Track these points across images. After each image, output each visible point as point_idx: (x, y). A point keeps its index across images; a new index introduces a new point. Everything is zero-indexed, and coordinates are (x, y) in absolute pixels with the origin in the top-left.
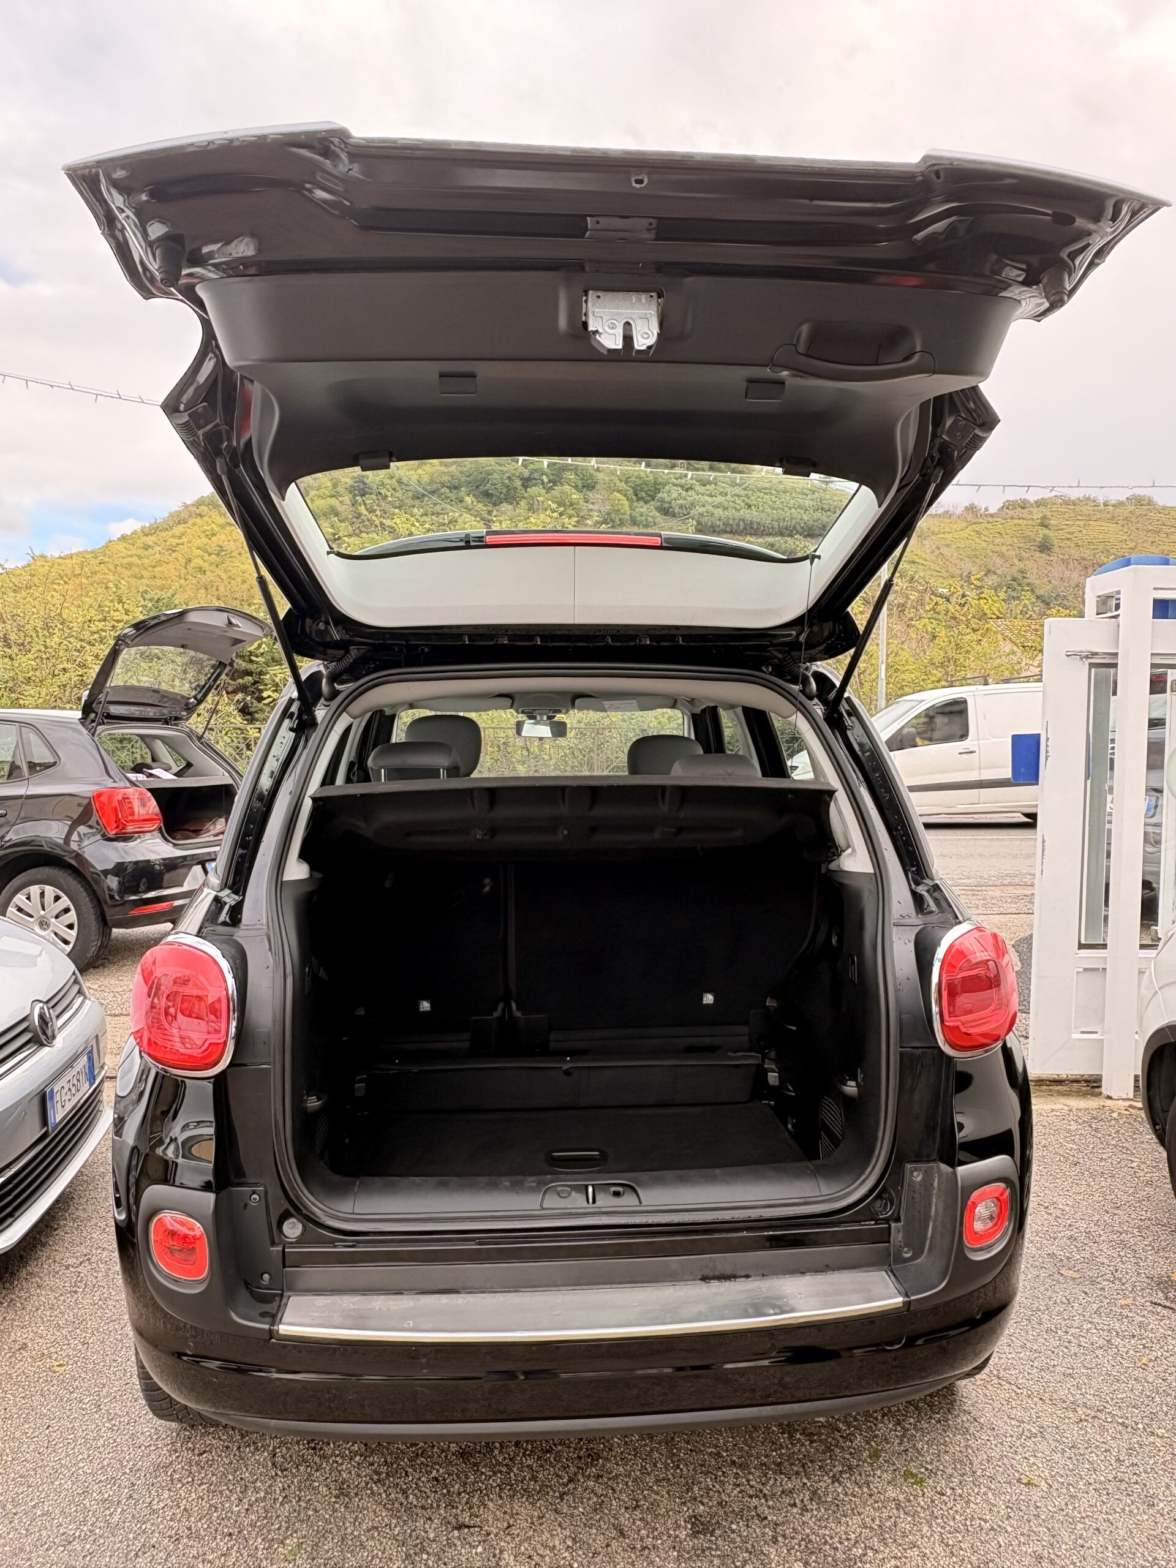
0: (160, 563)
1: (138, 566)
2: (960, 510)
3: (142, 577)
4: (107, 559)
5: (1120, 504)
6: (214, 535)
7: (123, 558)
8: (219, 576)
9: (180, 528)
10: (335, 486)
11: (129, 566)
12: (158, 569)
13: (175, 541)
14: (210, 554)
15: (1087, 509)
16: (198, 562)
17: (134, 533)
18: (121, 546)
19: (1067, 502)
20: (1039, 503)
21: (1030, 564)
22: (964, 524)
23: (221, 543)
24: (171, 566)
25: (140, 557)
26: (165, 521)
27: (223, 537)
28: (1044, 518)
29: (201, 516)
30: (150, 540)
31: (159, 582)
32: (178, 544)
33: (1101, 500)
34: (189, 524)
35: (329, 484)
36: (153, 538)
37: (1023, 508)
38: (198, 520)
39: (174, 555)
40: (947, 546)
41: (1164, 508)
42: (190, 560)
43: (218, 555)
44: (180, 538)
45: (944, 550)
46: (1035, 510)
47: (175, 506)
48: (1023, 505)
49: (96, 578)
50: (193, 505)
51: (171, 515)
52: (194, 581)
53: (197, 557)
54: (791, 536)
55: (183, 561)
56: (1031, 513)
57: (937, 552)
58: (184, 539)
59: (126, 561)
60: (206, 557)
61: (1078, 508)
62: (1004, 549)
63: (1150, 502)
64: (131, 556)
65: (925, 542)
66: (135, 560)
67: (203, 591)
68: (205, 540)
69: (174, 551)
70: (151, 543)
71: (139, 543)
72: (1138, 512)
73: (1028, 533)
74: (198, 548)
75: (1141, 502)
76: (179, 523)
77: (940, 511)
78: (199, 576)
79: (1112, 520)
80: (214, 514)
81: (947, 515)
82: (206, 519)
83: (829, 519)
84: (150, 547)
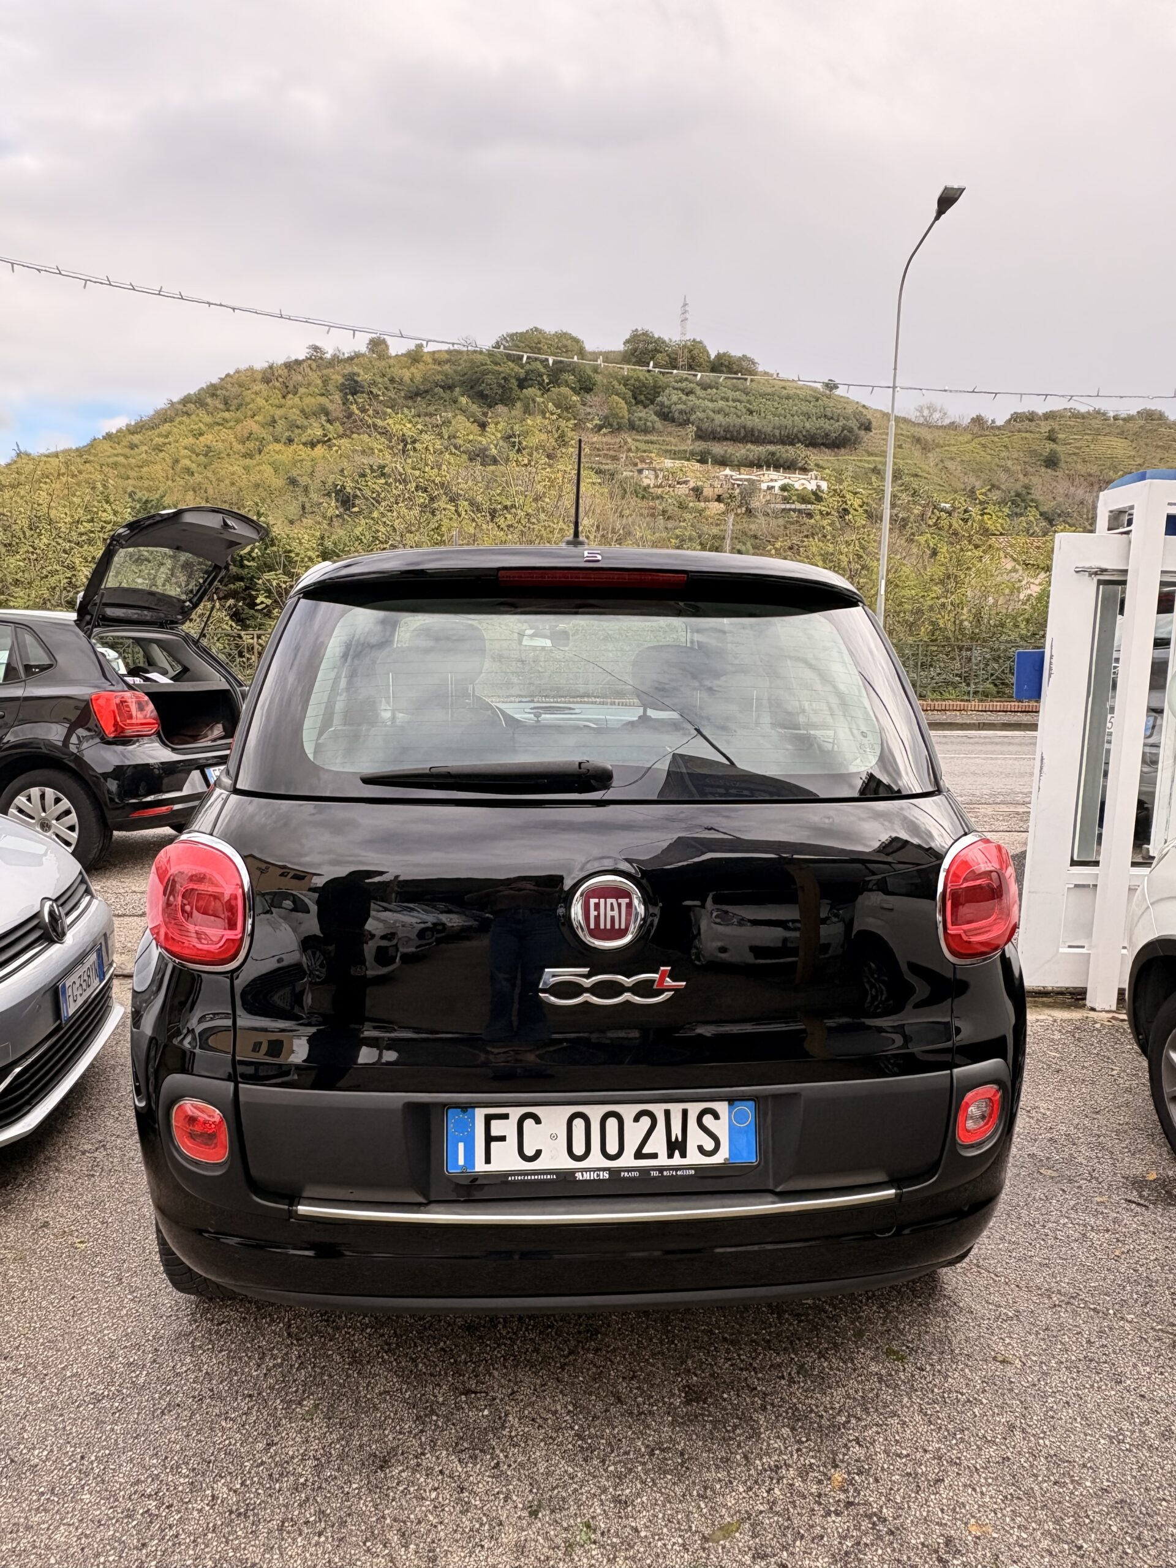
0: (146, 463)
1: (124, 466)
2: (966, 421)
3: (128, 478)
4: (92, 458)
5: (1128, 419)
6: (201, 434)
7: (109, 457)
8: (207, 478)
9: (167, 427)
10: (325, 382)
11: (115, 465)
12: (145, 469)
13: (161, 440)
14: (198, 455)
15: (1096, 423)
16: (186, 462)
17: (120, 431)
18: (107, 445)
19: (1076, 415)
20: (1049, 416)
21: (1035, 480)
22: (970, 437)
23: (209, 443)
24: (158, 467)
25: (126, 457)
26: (152, 419)
27: (210, 437)
28: (1052, 431)
29: (188, 414)
30: (136, 439)
31: (147, 483)
32: (165, 444)
33: (1111, 414)
34: (175, 424)
35: (319, 382)
36: (139, 437)
37: (1031, 420)
38: (185, 418)
39: (161, 455)
40: (952, 459)
42: (177, 461)
43: (206, 455)
44: (167, 437)
45: (950, 464)
46: (1043, 423)
47: (161, 403)
48: (1031, 417)
49: (81, 477)
50: (179, 403)
51: (157, 413)
52: (182, 482)
53: (186, 457)
54: (793, 445)
55: (169, 461)
56: (1038, 426)
57: (940, 466)
58: (171, 439)
59: (111, 460)
60: (194, 456)
61: (1087, 422)
62: (1009, 463)
63: (1161, 416)
64: (117, 455)
65: (929, 455)
66: (121, 459)
67: (191, 493)
68: (191, 440)
69: (161, 451)
70: (137, 442)
71: (125, 442)
72: (1149, 427)
73: (1034, 447)
74: (186, 448)
75: (1151, 417)
76: (165, 421)
77: (946, 422)
78: (187, 477)
79: (1122, 434)
80: (202, 413)
81: (953, 426)
82: (193, 417)
83: (832, 428)
84: (137, 446)
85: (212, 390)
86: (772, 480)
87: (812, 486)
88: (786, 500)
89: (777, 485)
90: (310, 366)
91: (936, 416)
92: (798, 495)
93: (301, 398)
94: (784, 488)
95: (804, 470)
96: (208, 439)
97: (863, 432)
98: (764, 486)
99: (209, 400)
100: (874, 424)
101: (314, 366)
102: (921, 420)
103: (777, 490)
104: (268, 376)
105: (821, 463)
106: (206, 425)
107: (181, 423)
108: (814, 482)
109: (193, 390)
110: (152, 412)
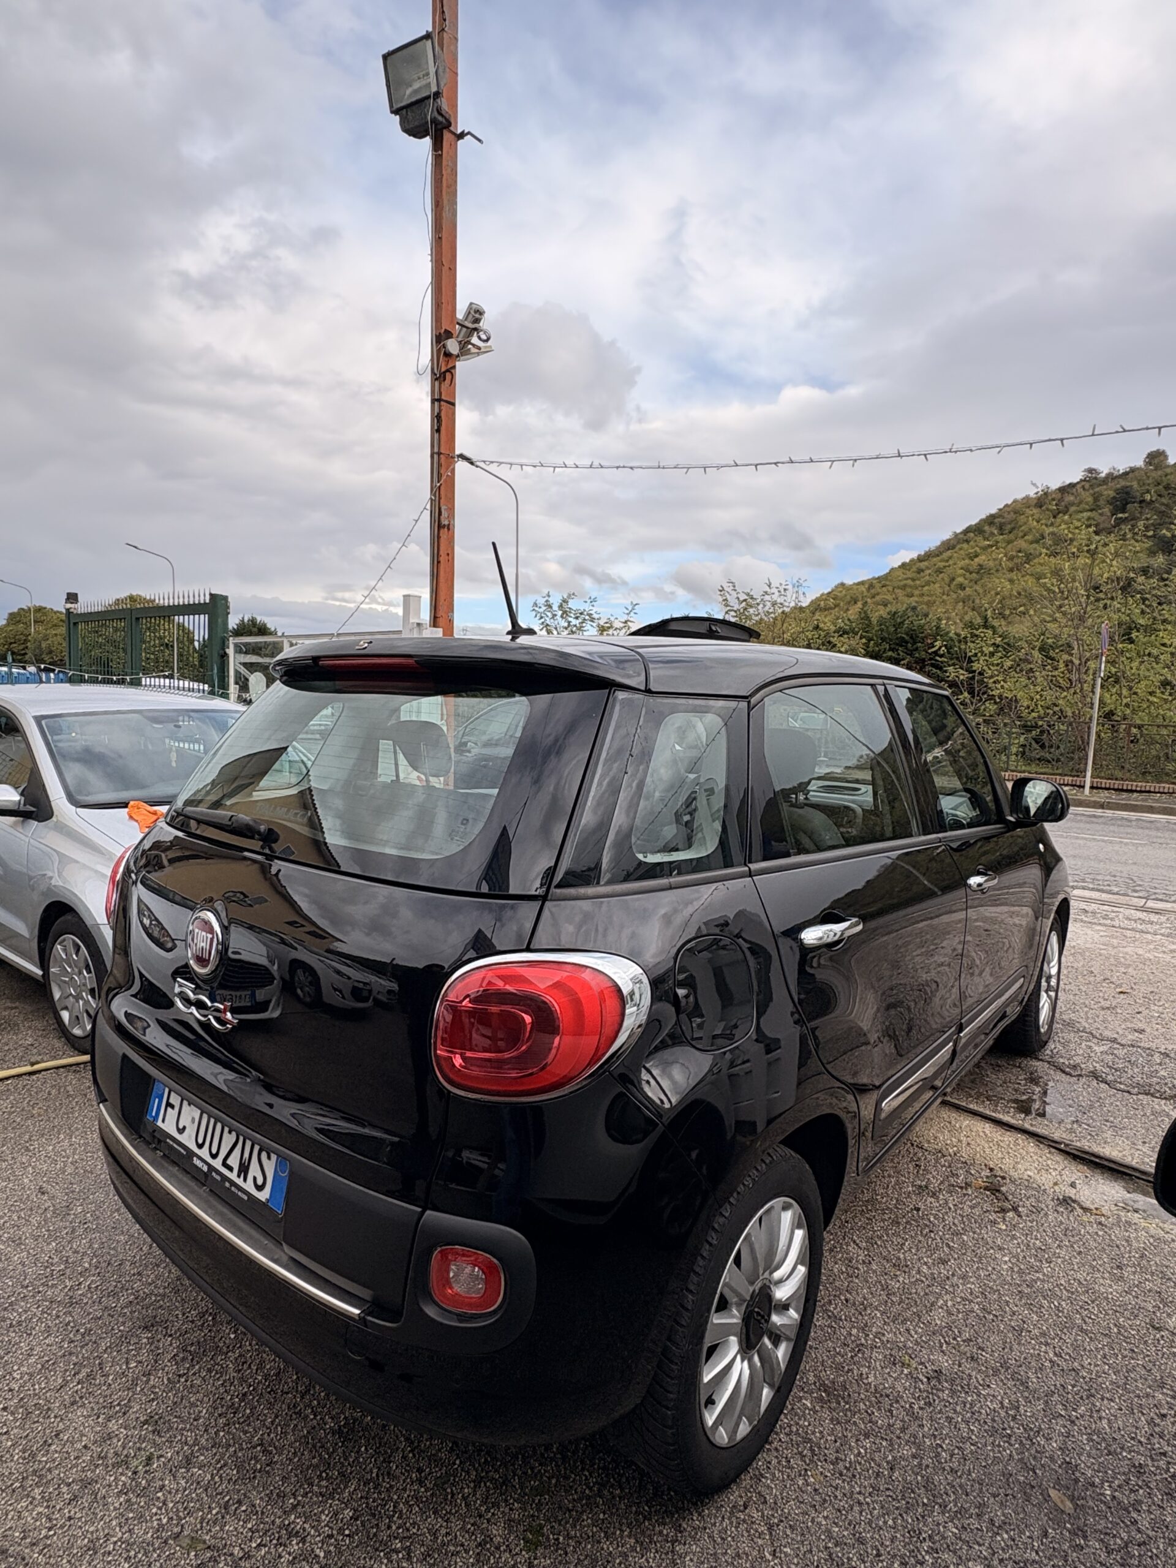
0: (928, 583)
1: (910, 587)
3: (912, 596)
4: (888, 583)
6: (976, 556)
7: (900, 581)
8: (976, 591)
9: (949, 553)
10: (1096, 499)
11: (903, 588)
12: (926, 588)
13: (942, 564)
14: (971, 573)
16: (960, 580)
17: (912, 560)
18: (900, 573)
23: (981, 562)
24: (937, 585)
25: (913, 580)
26: (938, 548)
27: (983, 557)
29: (967, 541)
30: (923, 565)
31: (926, 599)
32: (945, 567)
34: (957, 549)
35: (1090, 499)
36: (926, 563)
38: (965, 546)
39: (941, 576)
42: (953, 579)
43: (978, 573)
44: (947, 561)
47: (947, 535)
49: (878, 598)
50: (961, 533)
51: (943, 543)
52: (955, 596)
53: (960, 575)
55: (947, 580)
58: (951, 562)
59: (902, 583)
60: (968, 574)
64: (906, 579)
66: (909, 582)
67: (961, 604)
68: (967, 561)
69: (941, 573)
70: (924, 568)
71: (914, 569)
74: (962, 568)
76: (949, 549)
78: (960, 591)
80: (980, 538)
82: (972, 543)
84: (923, 571)
85: (991, 520)
90: (1083, 487)
93: (1070, 515)
96: (982, 559)
99: (986, 528)
101: (1087, 486)
104: (1042, 501)
106: (981, 548)
107: (961, 549)
109: (974, 521)
110: (939, 543)
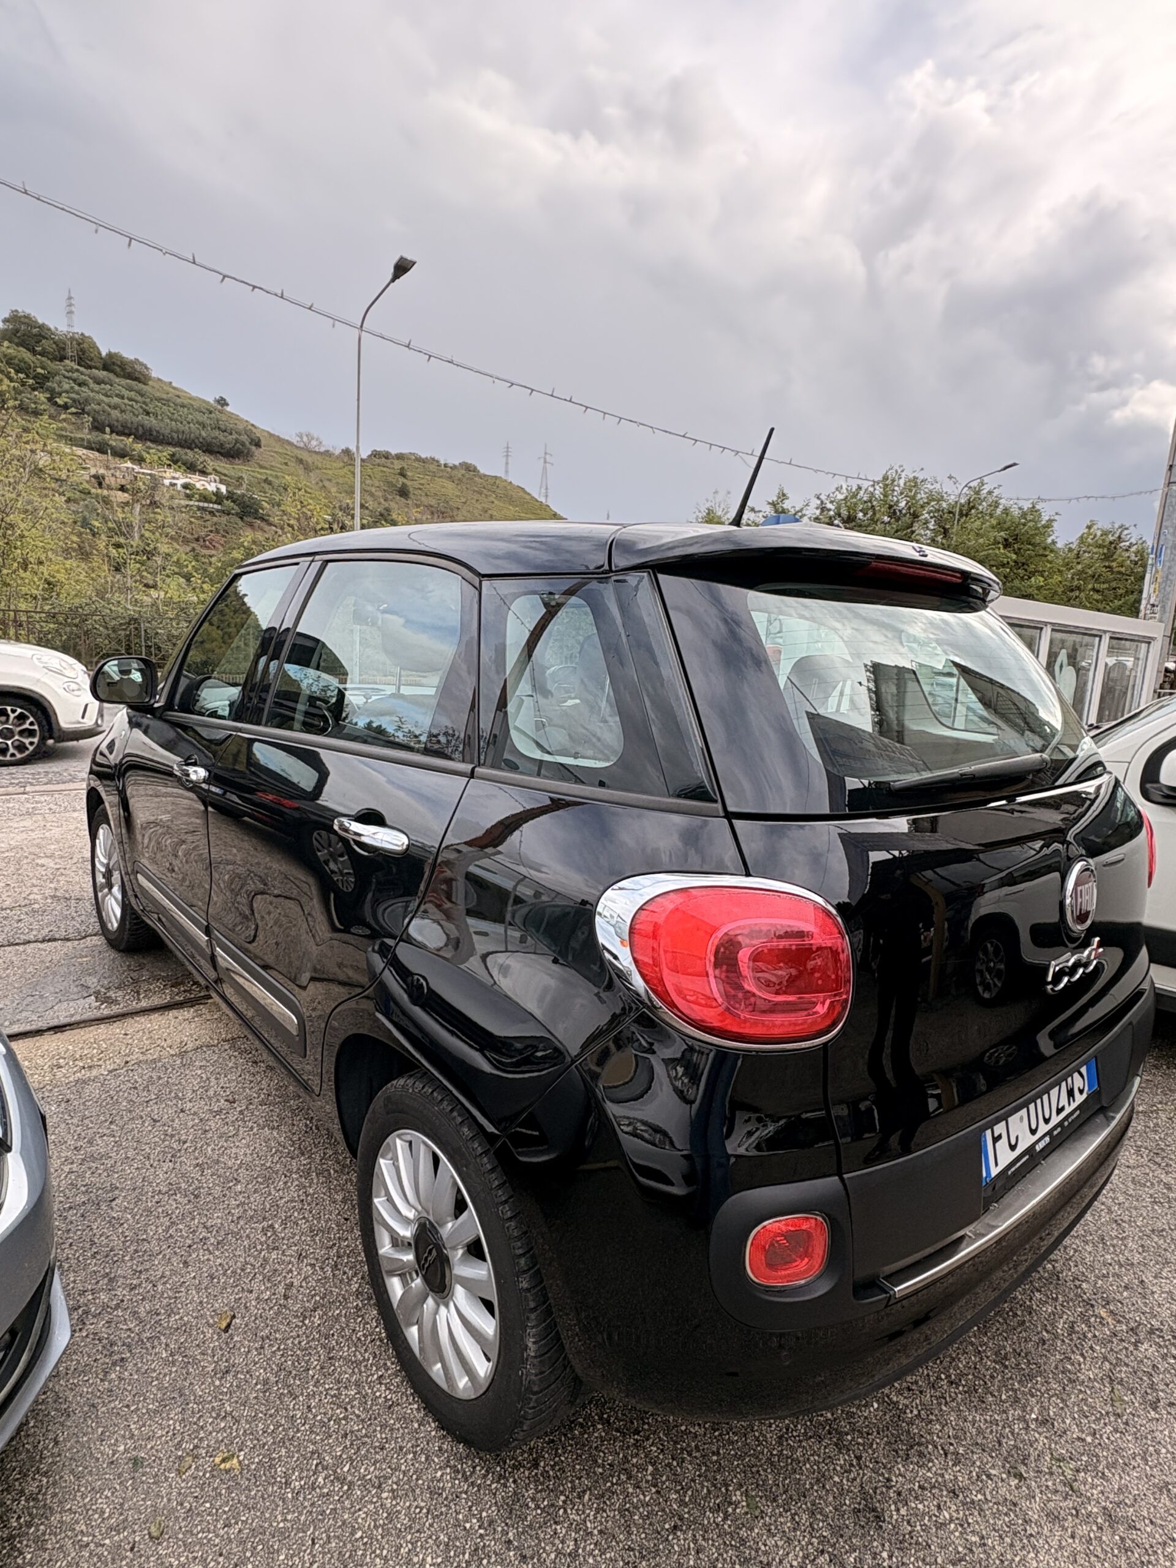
2: (337, 452)
5: (454, 467)
15: (433, 468)
19: (419, 459)
20: (400, 457)
21: (393, 505)
22: (342, 464)
28: (402, 469)
33: (442, 462)
37: (387, 458)
40: (330, 480)
41: (485, 476)
45: (327, 484)
46: (396, 462)
48: (387, 456)
54: (192, 449)
56: (392, 463)
57: (321, 484)
61: (427, 465)
62: (373, 490)
63: (475, 470)
65: (311, 474)
72: (467, 476)
73: (390, 479)
75: (468, 468)
77: (322, 449)
79: (451, 478)
81: (327, 454)
83: (229, 439)
86: (174, 478)
87: (212, 487)
88: (189, 497)
89: (180, 482)
91: (314, 443)
92: (200, 495)
94: (186, 486)
95: (203, 473)
97: (253, 448)
98: (167, 482)
100: (263, 443)
102: (302, 445)
103: (179, 488)
105: (218, 469)
108: (213, 485)
